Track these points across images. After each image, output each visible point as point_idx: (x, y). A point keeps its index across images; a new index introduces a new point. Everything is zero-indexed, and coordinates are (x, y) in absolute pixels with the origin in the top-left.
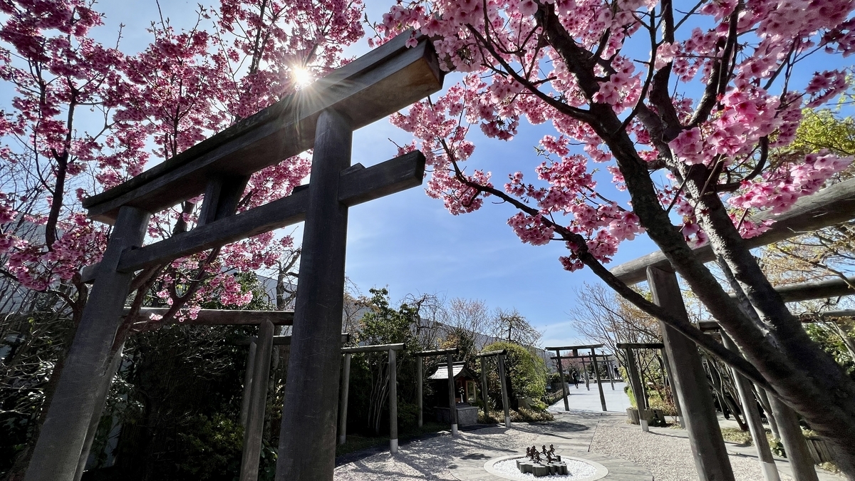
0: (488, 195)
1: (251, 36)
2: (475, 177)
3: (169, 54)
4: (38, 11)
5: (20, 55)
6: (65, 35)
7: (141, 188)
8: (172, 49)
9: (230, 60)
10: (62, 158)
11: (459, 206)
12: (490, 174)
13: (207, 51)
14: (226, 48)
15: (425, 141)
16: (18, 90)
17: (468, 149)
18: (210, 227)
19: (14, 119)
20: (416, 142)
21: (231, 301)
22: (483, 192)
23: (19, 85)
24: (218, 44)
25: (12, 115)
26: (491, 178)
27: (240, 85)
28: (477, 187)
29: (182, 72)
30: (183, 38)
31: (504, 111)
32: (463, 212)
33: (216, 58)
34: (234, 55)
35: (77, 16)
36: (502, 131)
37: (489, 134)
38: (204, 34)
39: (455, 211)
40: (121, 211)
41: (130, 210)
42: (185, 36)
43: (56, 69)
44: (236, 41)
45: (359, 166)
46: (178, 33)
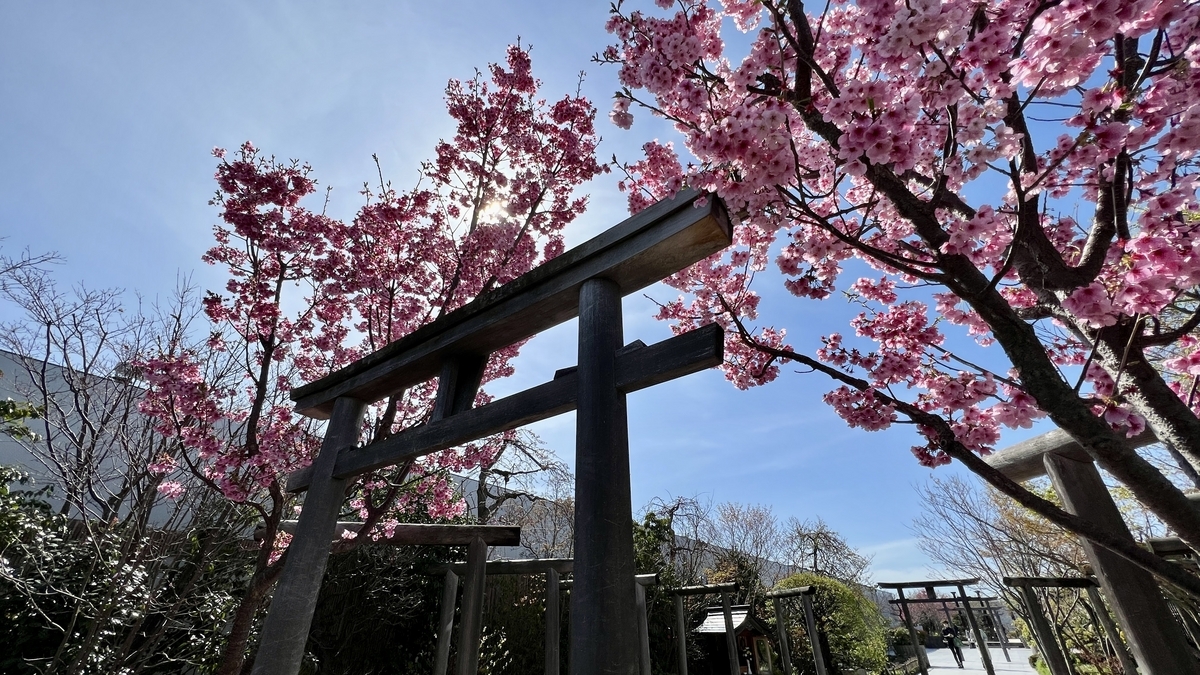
0: (787, 362)
1: (472, 187)
2: (763, 337)
3: (388, 219)
4: (258, 188)
5: (237, 234)
6: (279, 207)
7: (362, 375)
8: (392, 214)
9: (450, 217)
10: (268, 343)
11: (747, 378)
12: (785, 332)
13: (428, 211)
14: (446, 205)
15: (701, 299)
16: (232, 271)
17: (752, 301)
18: (449, 421)
19: (230, 304)
20: (683, 298)
21: (440, 512)
22: (779, 358)
23: (233, 265)
24: (437, 202)
25: (228, 300)
26: (786, 338)
27: (458, 243)
28: (773, 353)
29: (402, 237)
30: (403, 201)
31: (822, 270)
32: (752, 384)
33: (436, 217)
34: (454, 212)
35: (291, 186)
36: (814, 290)
37: (797, 294)
38: (426, 194)
39: (743, 384)
40: (337, 402)
41: (347, 402)
42: (406, 198)
43: (270, 247)
44: (453, 193)
45: (638, 345)
46: (399, 196)
